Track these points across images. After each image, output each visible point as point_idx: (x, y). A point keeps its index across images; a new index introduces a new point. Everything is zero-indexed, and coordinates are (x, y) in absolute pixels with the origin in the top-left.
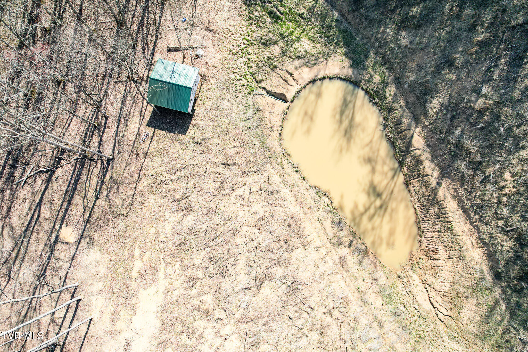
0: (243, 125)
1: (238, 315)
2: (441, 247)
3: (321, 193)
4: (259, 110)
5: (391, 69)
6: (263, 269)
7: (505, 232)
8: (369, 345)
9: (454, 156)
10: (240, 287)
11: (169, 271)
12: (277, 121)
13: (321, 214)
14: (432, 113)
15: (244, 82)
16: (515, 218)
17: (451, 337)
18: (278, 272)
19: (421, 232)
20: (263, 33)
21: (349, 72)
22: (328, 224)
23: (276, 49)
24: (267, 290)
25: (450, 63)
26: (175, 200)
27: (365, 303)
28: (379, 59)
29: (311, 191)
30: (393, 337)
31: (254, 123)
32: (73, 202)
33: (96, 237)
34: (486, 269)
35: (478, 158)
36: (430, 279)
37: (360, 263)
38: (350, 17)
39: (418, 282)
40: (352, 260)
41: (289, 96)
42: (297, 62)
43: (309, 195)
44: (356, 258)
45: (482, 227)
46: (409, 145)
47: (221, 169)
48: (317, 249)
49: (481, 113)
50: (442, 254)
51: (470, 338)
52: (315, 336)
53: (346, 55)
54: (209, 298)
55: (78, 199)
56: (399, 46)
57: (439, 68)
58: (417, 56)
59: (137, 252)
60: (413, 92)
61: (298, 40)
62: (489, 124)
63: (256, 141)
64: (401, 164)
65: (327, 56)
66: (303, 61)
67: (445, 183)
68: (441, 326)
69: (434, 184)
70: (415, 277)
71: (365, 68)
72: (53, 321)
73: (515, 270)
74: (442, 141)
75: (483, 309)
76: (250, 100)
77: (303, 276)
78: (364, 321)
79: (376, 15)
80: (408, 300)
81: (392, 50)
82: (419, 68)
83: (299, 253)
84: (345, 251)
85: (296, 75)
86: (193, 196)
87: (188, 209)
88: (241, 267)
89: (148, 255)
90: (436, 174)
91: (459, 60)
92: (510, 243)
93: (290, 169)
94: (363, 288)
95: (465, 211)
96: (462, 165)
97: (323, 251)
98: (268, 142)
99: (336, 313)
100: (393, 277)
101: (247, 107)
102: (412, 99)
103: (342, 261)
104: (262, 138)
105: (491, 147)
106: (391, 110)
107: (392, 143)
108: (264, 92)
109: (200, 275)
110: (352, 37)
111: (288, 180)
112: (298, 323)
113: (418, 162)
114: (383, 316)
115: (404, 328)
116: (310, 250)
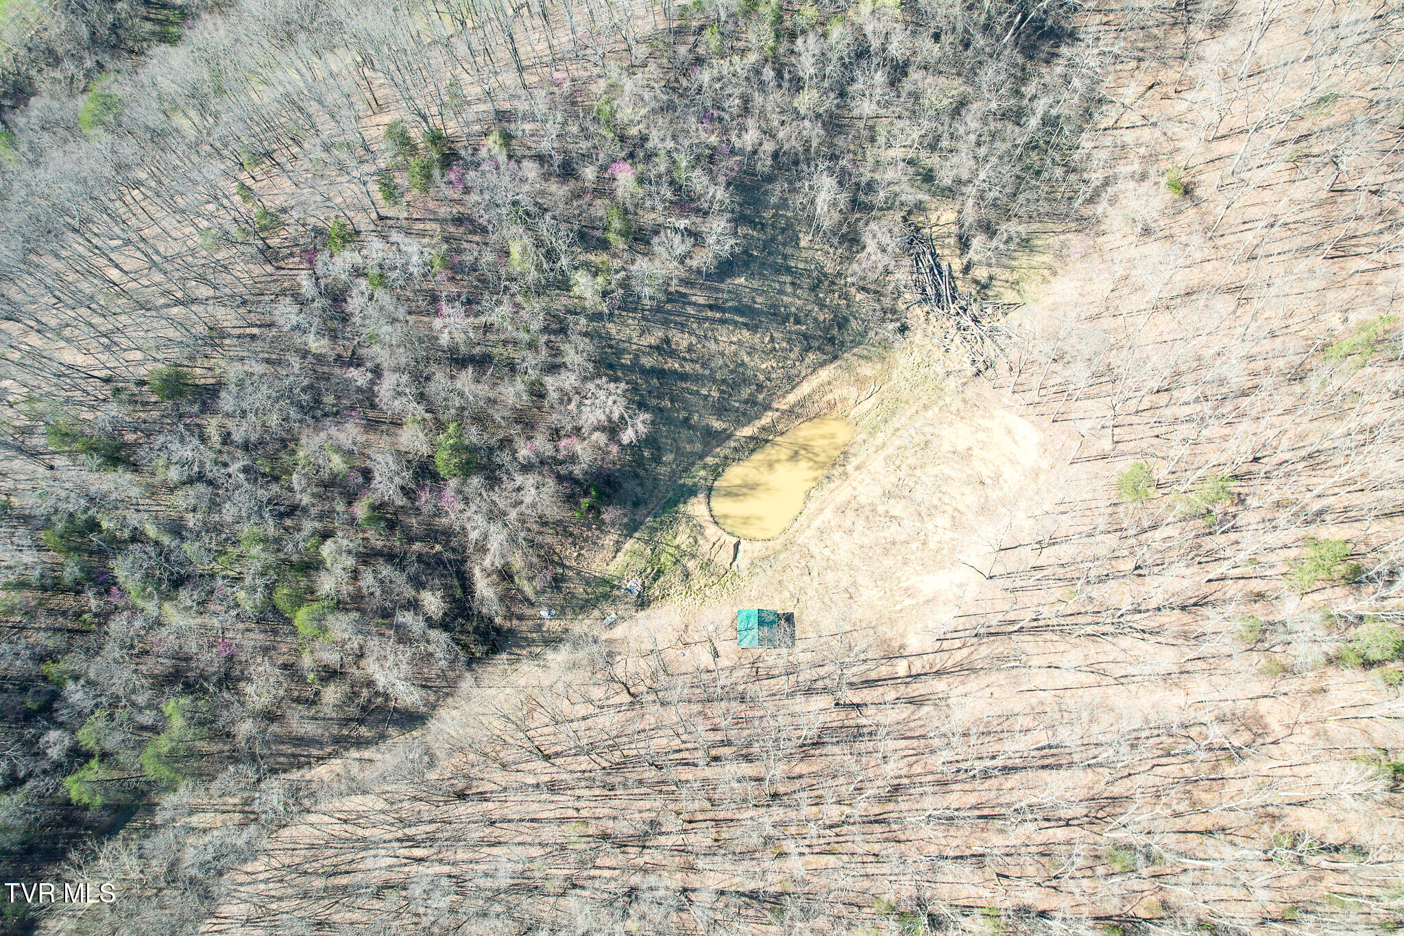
0: (770, 573)
1: (919, 525)
2: (824, 399)
3: (808, 496)
4: (752, 564)
5: (693, 464)
6: (882, 519)
7: (804, 359)
8: (914, 434)
9: (755, 403)
10: (899, 529)
11: (903, 579)
12: (759, 545)
13: (825, 492)
14: (724, 426)
15: (728, 584)
16: (792, 355)
17: (890, 379)
18: (881, 509)
19: (817, 416)
20: (676, 580)
21: (702, 496)
22: (832, 486)
23: (691, 565)
24: (896, 512)
25: (687, 420)
26: (851, 597)
27: (884, 445)
28: (684, 475)
29: (809, 505)
30: (903, 420)
31: (766, 564)
32: (876, 678)
33: (896, 644)
34: (832, 366)
35: (754, 387)
36: (851, 402)
37: (855, 455)
38: (651, 506)
39: (856, 410)
40: (854, 461)
41: (735, 540)
42: (701, 542)
43: (812, 506)
44: (852, 459)
45: (803, 374)
46: (752, 438)
47: (815, 574)
48: (854, 489)
49: (723, 392)
50: (829, 397)
51: (886, 367)
52: (918, 472)
53: (685, 503)
54: (914, 546)
55: (873, 675)
56: (675, 460)
57: (690, 427)
58: (682, 445)
59: (898, 607)
60: (709, 443)
61: (678, 547)
62: (728, 385)
63: (781, 557)
64: (767, 441)
65: (689, 518)
66: (699, 537)
67: (775, 405)
68: (884, 388)
69: (778, 414)
70: (853, 413)
71: (695, 485)
72: (964, 646)
73: (828, 348)
74: (744, 414)
75: (863, 362)
76: (744, 574)
77: (879, 491)
78: (898, 443)
79: (649, 484)
80: (873, 414)
81: (678, 466)
82: (691, 442)
83: (862, 500)
84: (849, 468)
85: (713, 539)
86: (843, 584)
87: (854, 584)
88: (885, 534)
89: (898, 598)
90: (770, 414)
91: (683, 414)
92: (810, 355)
93: (796, 525)
94: (874, 449)
95: (793, 388)
96: (761, 397)
97: (854, 484)
98: (778, 547)
99: (898, 463)
100: (858, 429)
101: (751, 574)
102: (714, 442)
103: (857, 468)
104: (776, 554)
105: (744, 381)
106: (726, 458)
107: (753, 451)
108: (735, 564)
109: (900, 558)
110: (669, 501)
111: (805, 525)
112: (912, 485)
113: (764, 429)
114: (890, 430)
115: (894, 413)
116: (856, 492)
